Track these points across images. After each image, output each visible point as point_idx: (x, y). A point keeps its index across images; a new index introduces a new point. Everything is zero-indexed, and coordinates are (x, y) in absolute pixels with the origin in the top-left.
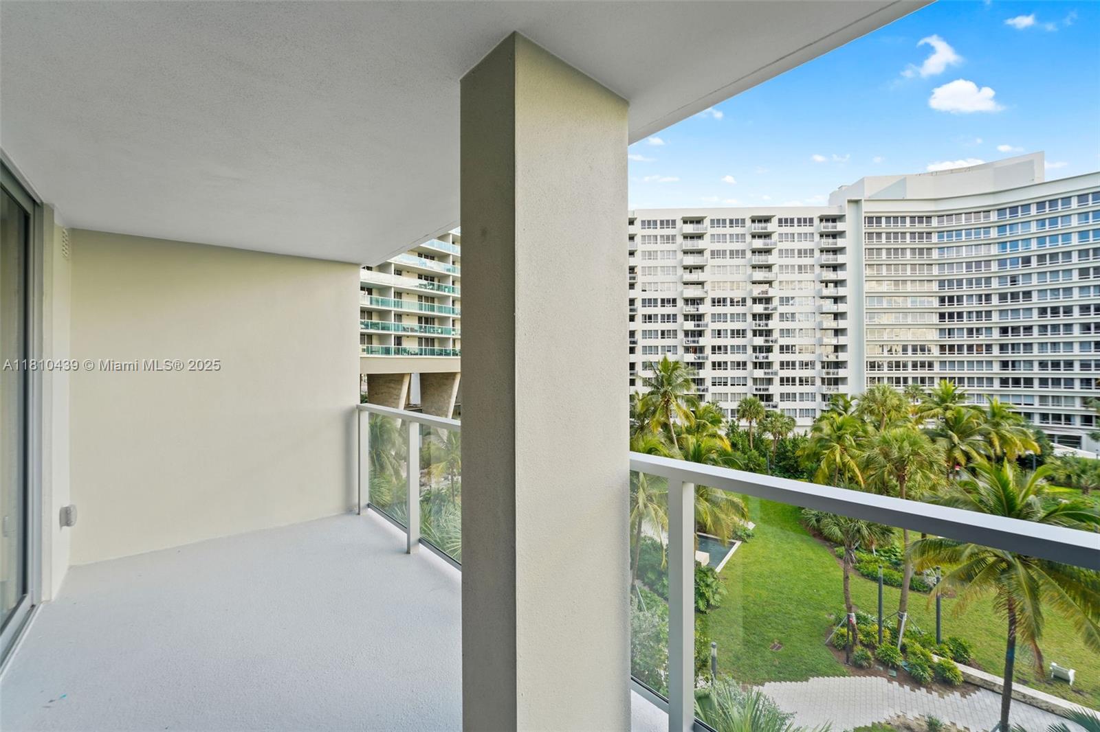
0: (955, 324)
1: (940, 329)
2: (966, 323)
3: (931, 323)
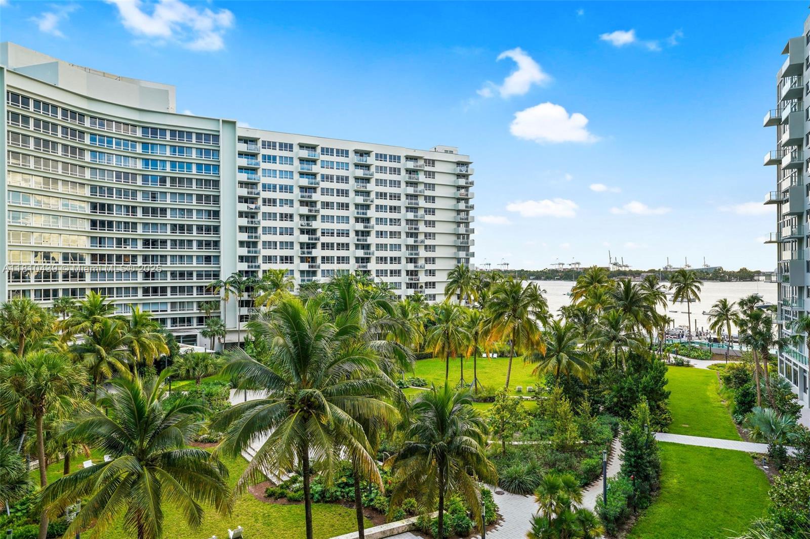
0: (106, 234)
1: (91, 237)
2: (115, 234)
3: (83, 230)
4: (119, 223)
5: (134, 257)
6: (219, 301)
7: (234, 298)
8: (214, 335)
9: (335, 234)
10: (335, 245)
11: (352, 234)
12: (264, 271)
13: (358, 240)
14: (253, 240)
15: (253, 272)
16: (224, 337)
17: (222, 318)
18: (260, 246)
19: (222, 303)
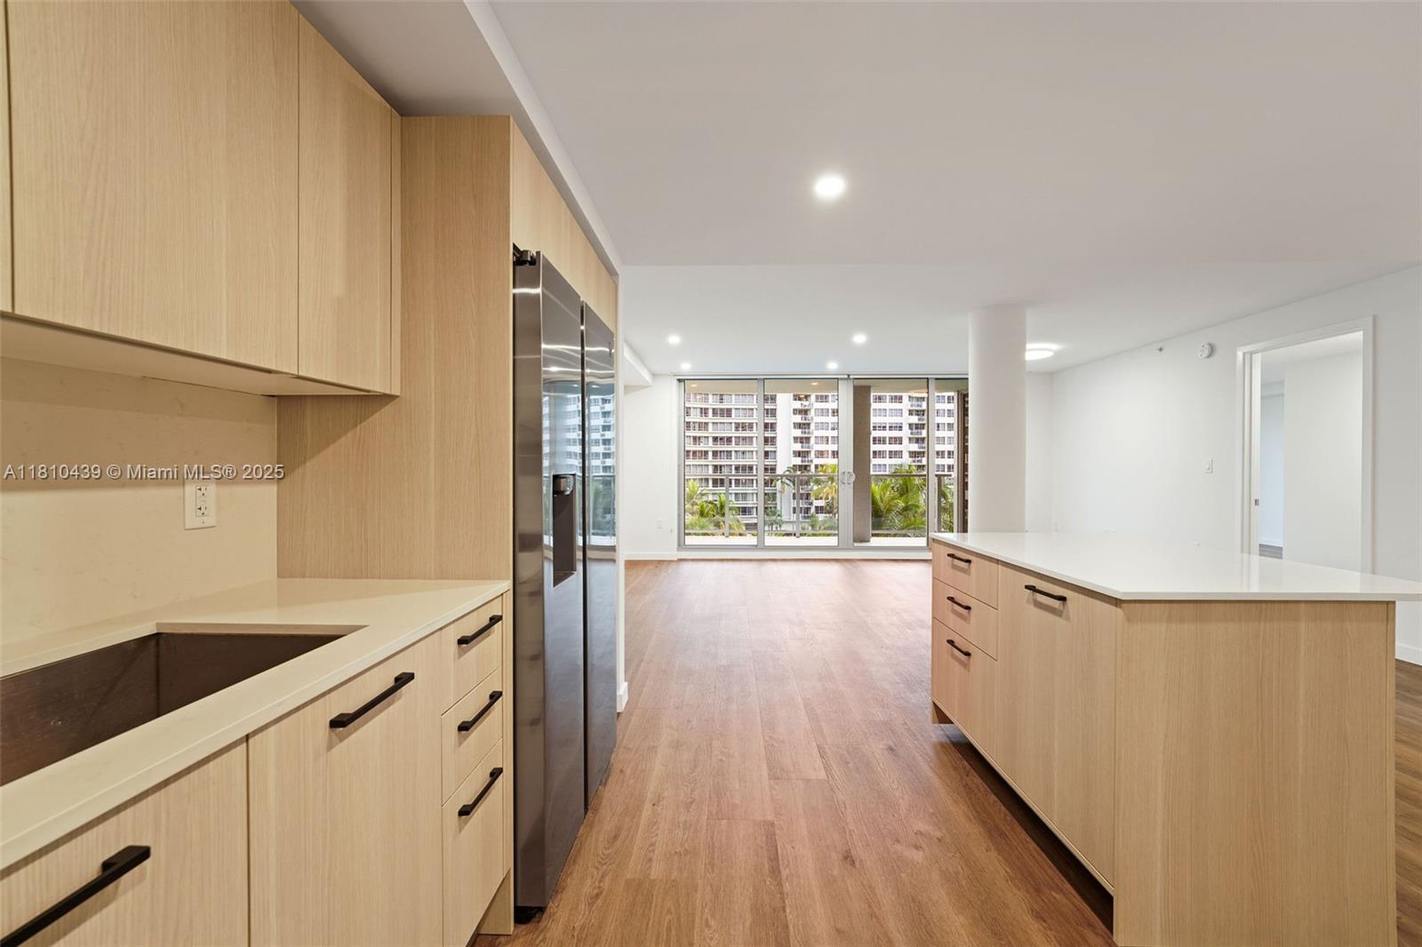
4: (694, 423)
5: (706, 452)
6: (775, 494)
7: (790, 490)
8: (772, 524)
9: (888, 428)
10: (887, 439)
11: (906, 427)
12: (816, 467)
13: (912, 434)
14: (806, 435)
15: (806, 466)
16: (780, 526)
17: (779, 508)
18: (812, 440)
19: (778, 495)
